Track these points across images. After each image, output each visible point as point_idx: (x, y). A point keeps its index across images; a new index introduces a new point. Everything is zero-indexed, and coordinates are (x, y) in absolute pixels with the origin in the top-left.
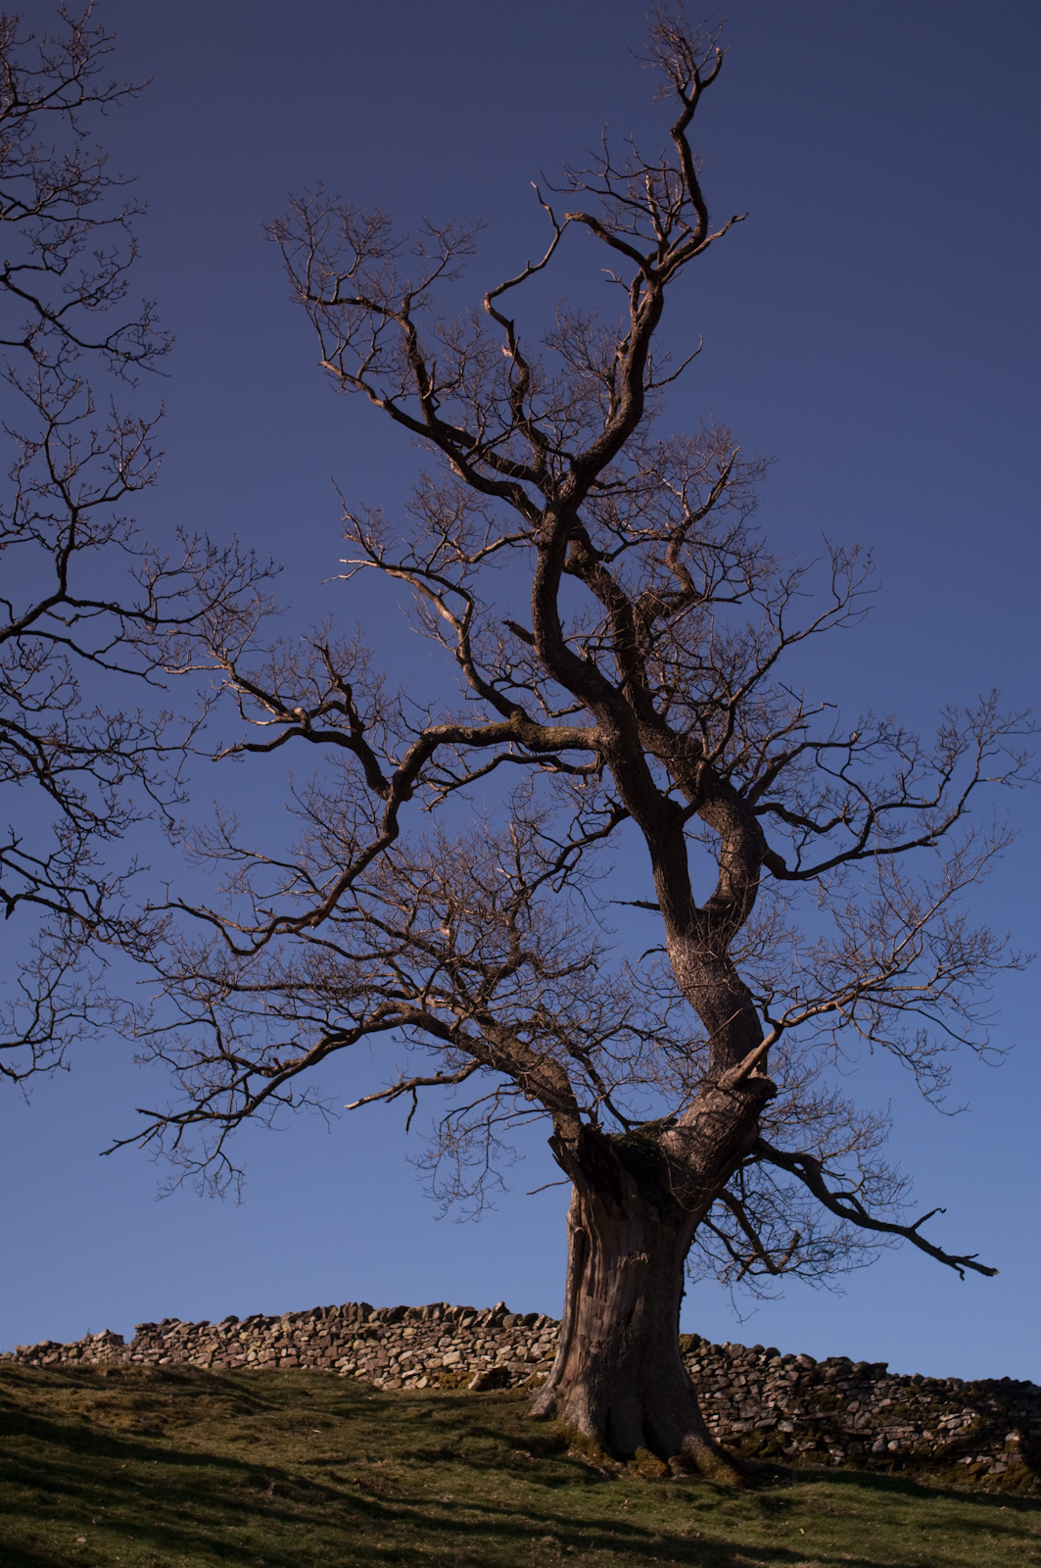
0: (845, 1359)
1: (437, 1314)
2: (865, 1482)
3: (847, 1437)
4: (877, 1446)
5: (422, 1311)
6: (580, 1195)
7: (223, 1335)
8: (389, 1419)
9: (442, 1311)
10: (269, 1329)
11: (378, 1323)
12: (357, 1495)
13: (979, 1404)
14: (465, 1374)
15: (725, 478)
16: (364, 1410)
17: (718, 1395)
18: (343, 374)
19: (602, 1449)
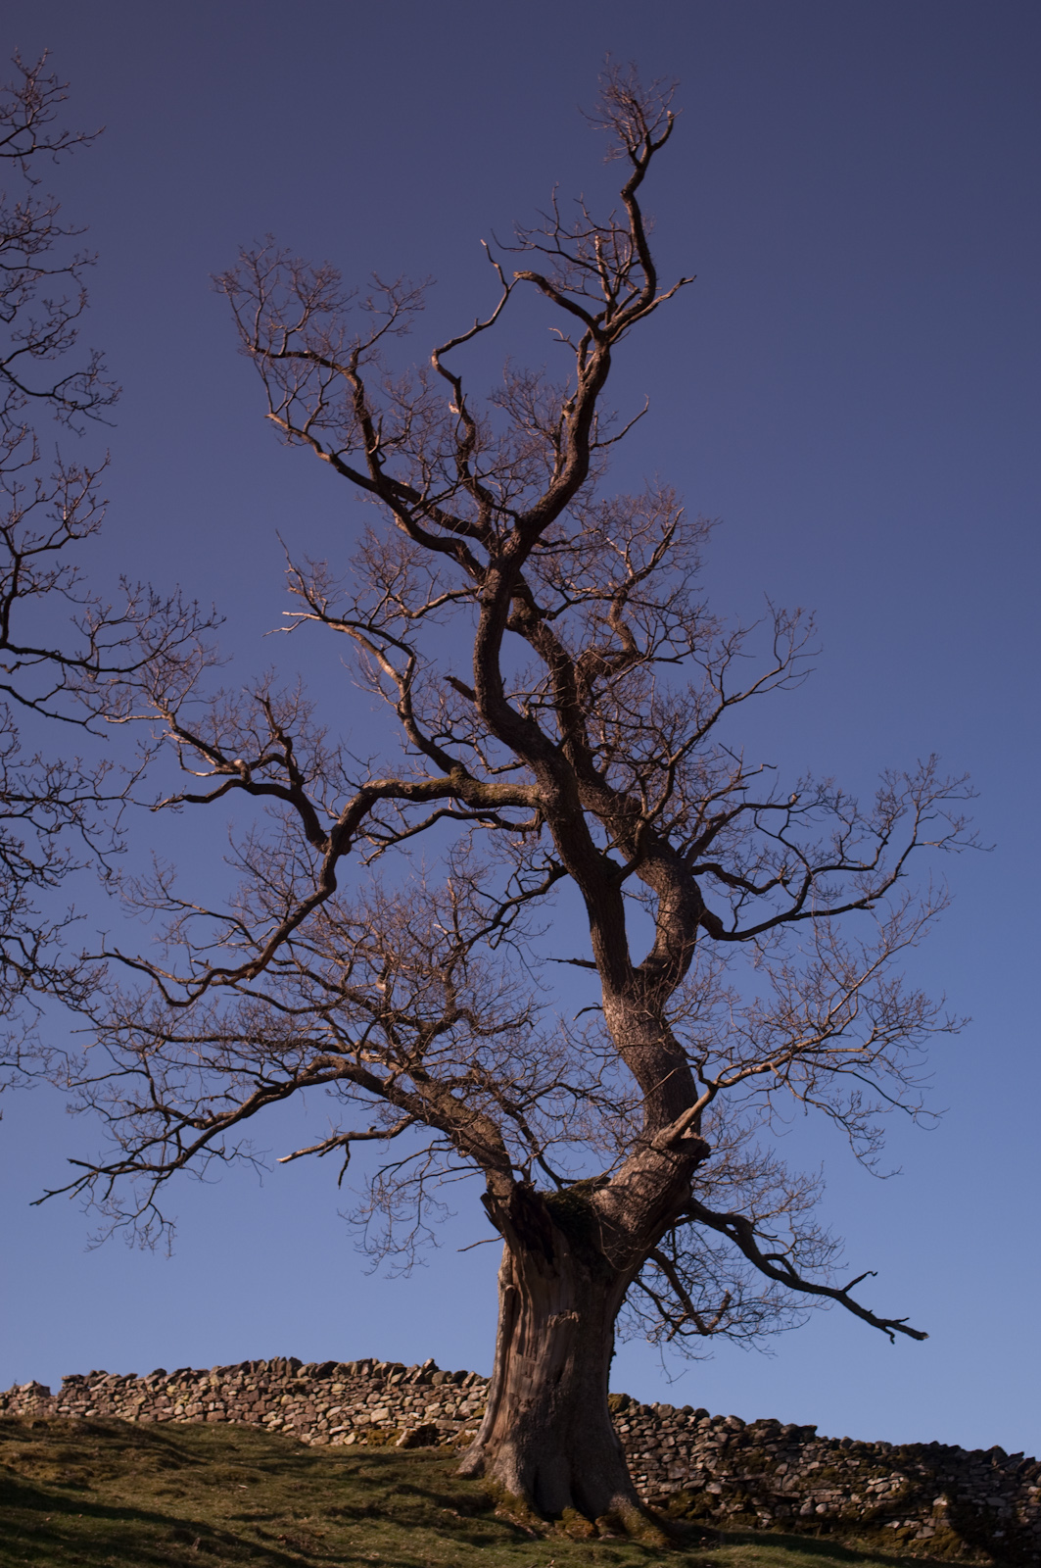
0: (774, 1421)
1: (366, 1370)
2: (792, 1545)
3: (774, 1500)
4: (804, 1509)
5: (351, 1366)
6: (513, 1250)
7: (150, 1388)
8: (316, 1475)
9: (371, 1367)
10: (196, 1382)
11: (306, 1378)
12: (282, 1551)
13: (907, 1468)
14: (393, 1431)
15: (669, 538)
16: (291, 1466)
17: (646, 1456)
18: (290, 427)
19: (530, 1508)
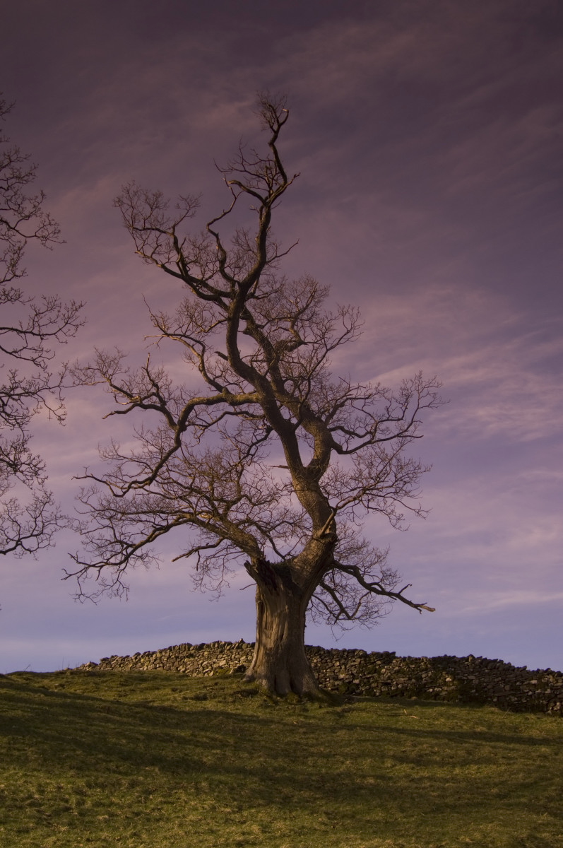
0: (379, 652)
1: (216, 646)
3: (381, 684)
4: (394, 687)
5: (211, 644)
6: (259, 586)
7: (134, 661)
9: (219, 644)
11: (194, 651)
13: (434, 666)
14: (228, 669)
18: (144, 255)
19: (272, 692)
